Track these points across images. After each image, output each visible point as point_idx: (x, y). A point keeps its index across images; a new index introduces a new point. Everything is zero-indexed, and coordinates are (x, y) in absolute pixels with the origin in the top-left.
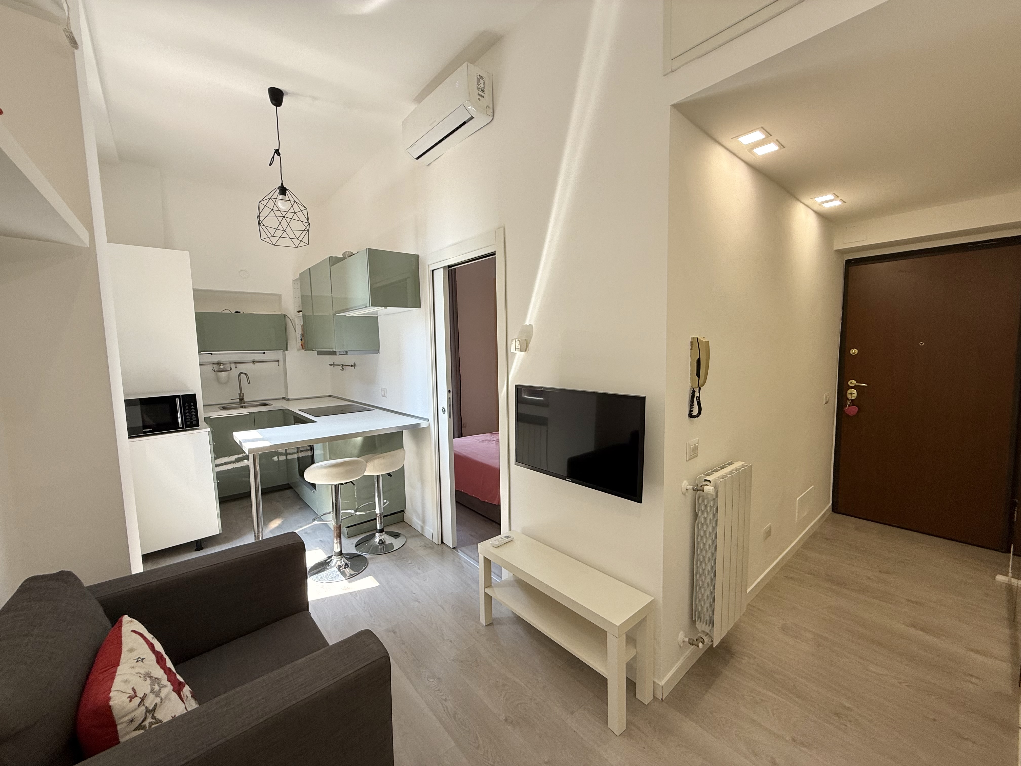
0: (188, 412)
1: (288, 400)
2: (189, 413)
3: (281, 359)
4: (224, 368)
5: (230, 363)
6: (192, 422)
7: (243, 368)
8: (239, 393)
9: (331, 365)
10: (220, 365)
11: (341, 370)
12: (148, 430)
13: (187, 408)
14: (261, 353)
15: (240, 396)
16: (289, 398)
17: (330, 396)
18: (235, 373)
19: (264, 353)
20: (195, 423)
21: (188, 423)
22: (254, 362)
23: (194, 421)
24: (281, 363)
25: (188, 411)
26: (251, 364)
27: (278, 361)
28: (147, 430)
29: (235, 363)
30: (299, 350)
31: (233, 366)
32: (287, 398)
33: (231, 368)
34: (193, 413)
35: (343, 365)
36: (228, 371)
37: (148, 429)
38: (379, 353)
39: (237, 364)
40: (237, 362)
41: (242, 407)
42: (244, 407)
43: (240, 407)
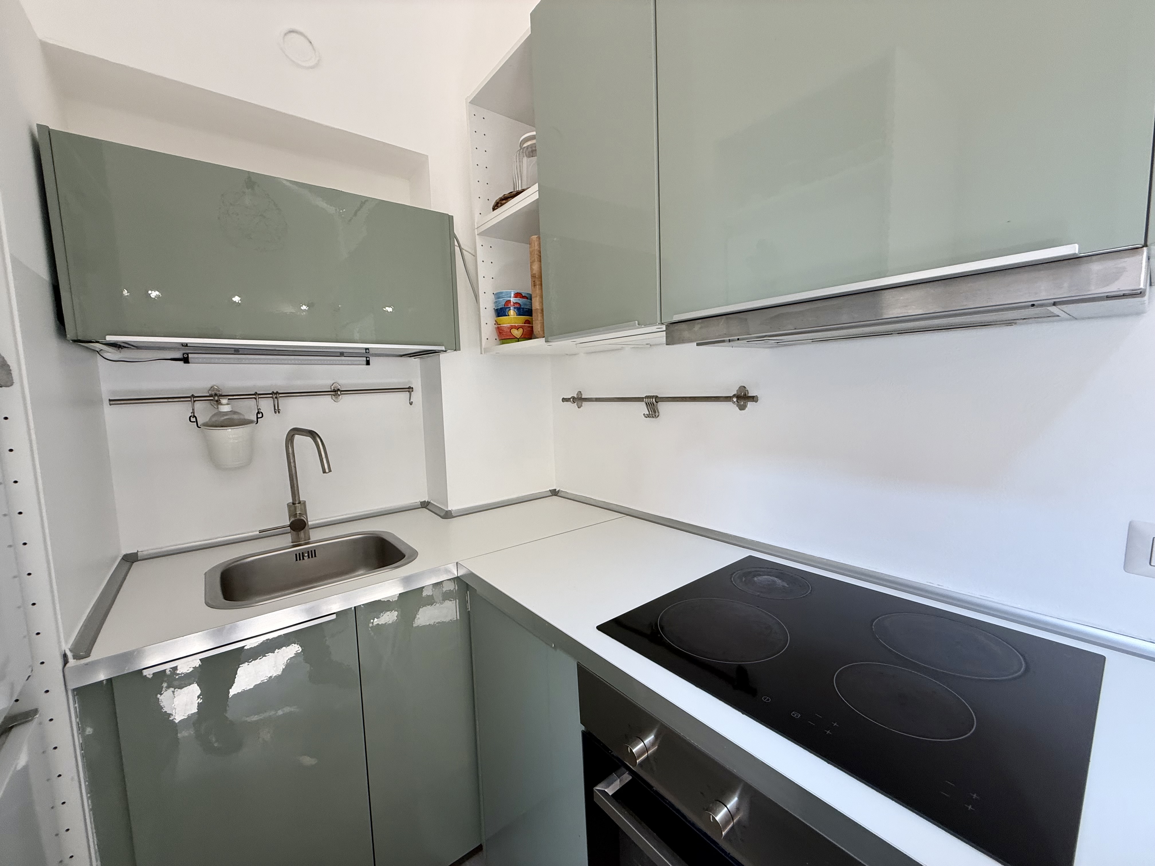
1: (447, 515)
3: (417, 384)
4: (233, 412)
5: (256, 396)
7: (300, 412)
8: (291, 501)
10: (218, 402)
11: (645, 415)
15: (292, 514)
16: (449, 509)
17: (555, 493)
18: (273, 429)
22: (336, 392)
24: (417, 396)
29: (273, 393)
30: (484, 348)
31: (266, 405)
32: (446, 510)
33: (258, 413)
35: (658, 399)
36: (251, 422)
39: (280, 400)
40: (280, 392)
41: (303, 559)
42: (309, 557)
43: (297, 560)
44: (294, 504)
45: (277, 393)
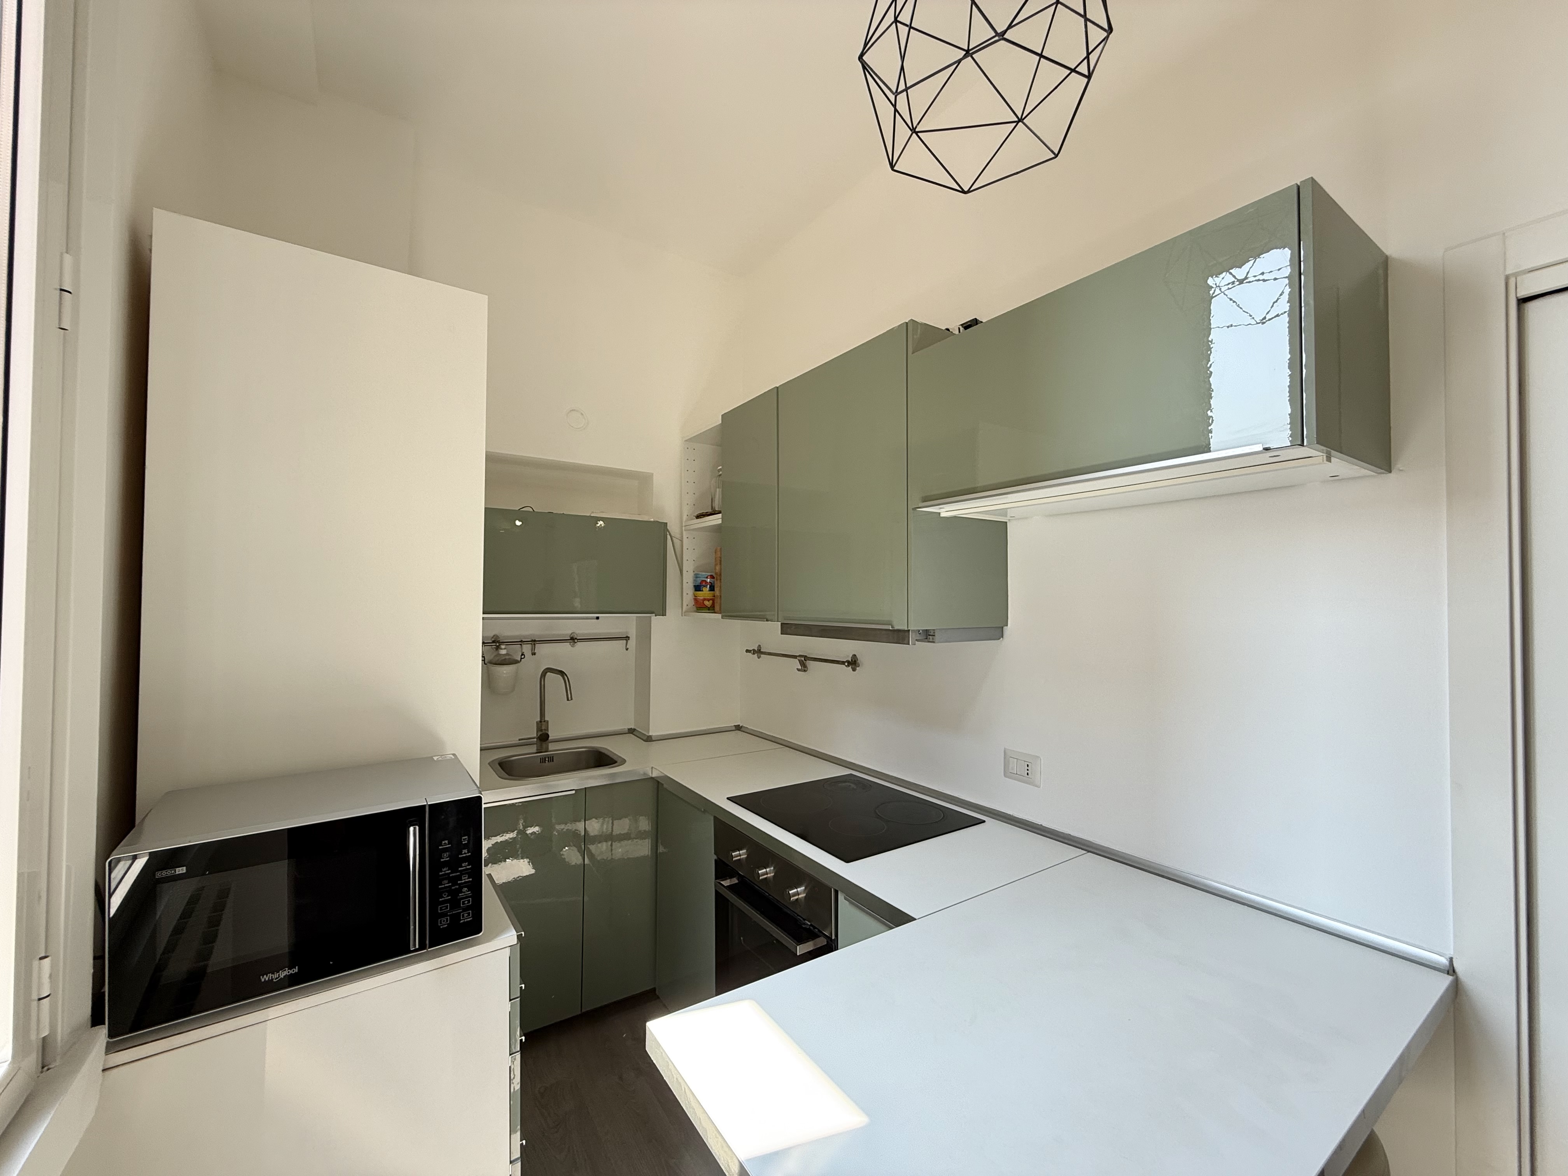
0: (447, 877)
1: (649, 739)
2: (451, 880)
3: (633, 634)
4: (507, 654)
5: (522, 642)
6: (455, 918)
7: (549, 655)
8: (539, 720)
9: (754, 652)
10: (498, 648)
11: (798, 670)
12: (283, 974)
13: (445, 857)
14: (592, 618)
15: (539, 729)
16: (650, 734)
17: (738, 728)
18: (531, 667)
19: (598, 618)
20: (466, 918)
21: (444, 923)
22: (573, 640)
23: (465, 910)
24: (632, 643)
25: (446, 871)
26: (567, 645)
27: (627, 638)
28: (276, 975)
29: (532, 641)
30: (684, 614)
31: (527, 648)
32: (648, 735)
33: (522, 655)
34: (466, 879)
35: (806, 658)
36: (516, 662)
37: (282, 969)
38: (1002, 637)
39: (537, 645)
40: (537, 640)
41: (545, 762)
42: (548, 761)
43: (541, 762)
44: (541, 722)
45: (535, 641)
